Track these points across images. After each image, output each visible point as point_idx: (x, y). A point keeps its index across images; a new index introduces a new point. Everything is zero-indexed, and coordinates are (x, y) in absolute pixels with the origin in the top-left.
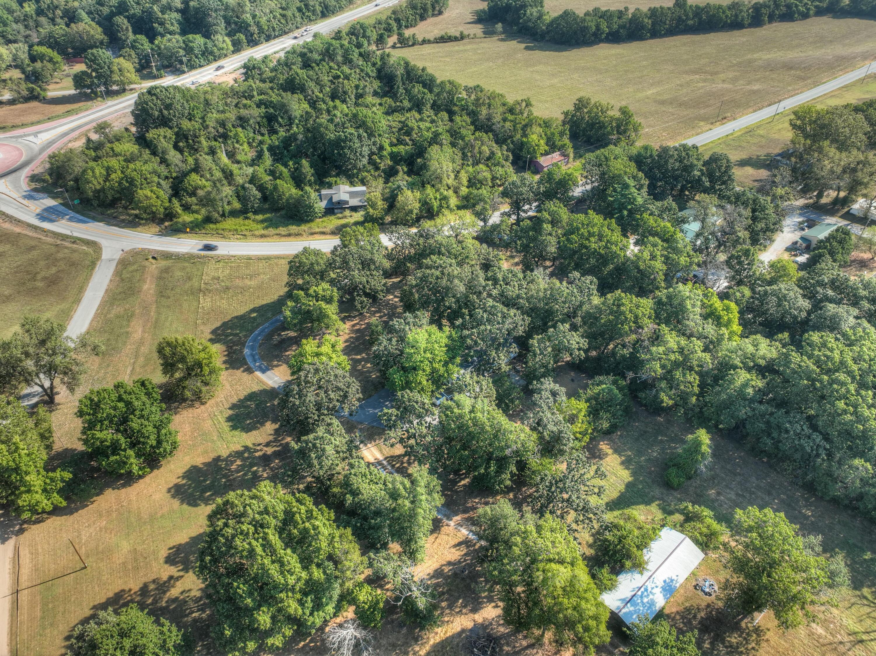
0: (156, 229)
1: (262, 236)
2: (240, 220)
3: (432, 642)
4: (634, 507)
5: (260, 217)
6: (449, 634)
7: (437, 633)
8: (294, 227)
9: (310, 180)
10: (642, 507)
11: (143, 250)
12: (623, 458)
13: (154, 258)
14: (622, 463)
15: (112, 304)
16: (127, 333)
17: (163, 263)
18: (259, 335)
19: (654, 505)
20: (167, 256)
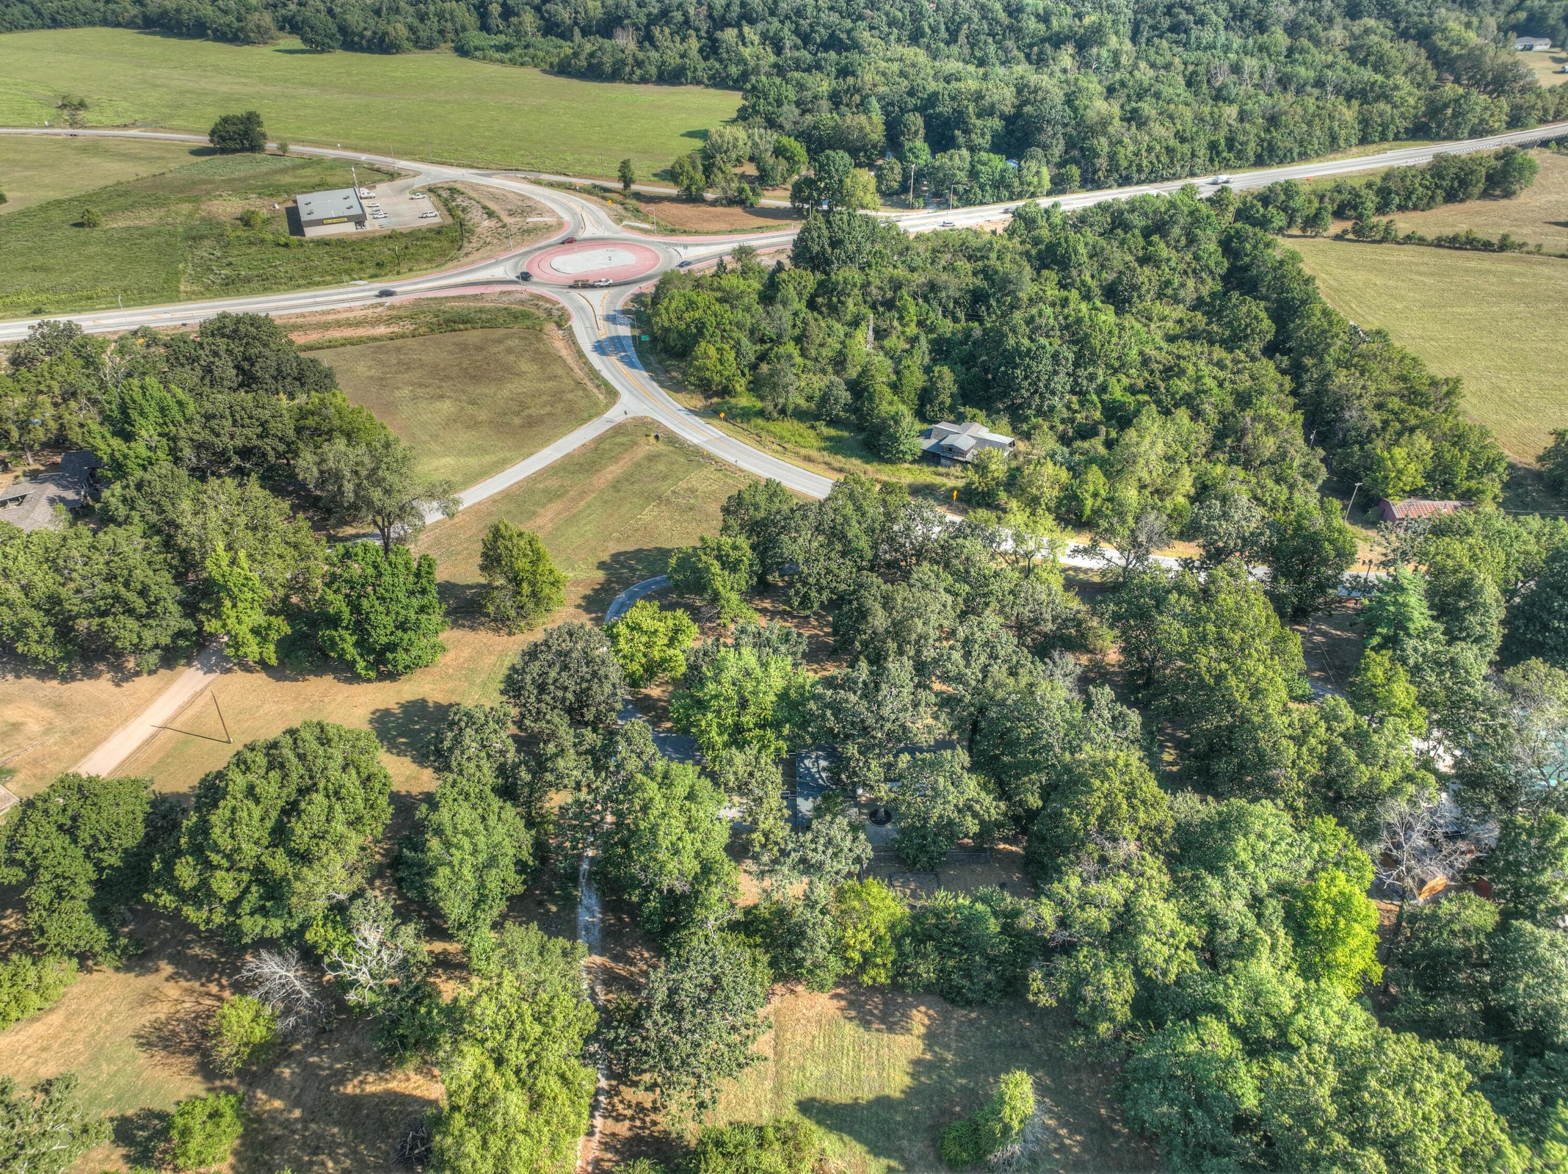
0: (698, 402)
1: (808, 459)
2: (800, 427)
3: (393, 1085)
4: (846, 1138)
5: (832, 432)
6: (418, 1093)
7: (408, 1079)
8: (858, 462)
9: (942, 403)
10: (859, 1148)
11: (654, 422)
12: (928, 1056)
13: (657, 437)
14: (917, 1063)
15: (555, 473)
16: (534, 513)
17: (661, 447)
18: (657, 583)
19: (884, 1162)
20: (672, 440)
